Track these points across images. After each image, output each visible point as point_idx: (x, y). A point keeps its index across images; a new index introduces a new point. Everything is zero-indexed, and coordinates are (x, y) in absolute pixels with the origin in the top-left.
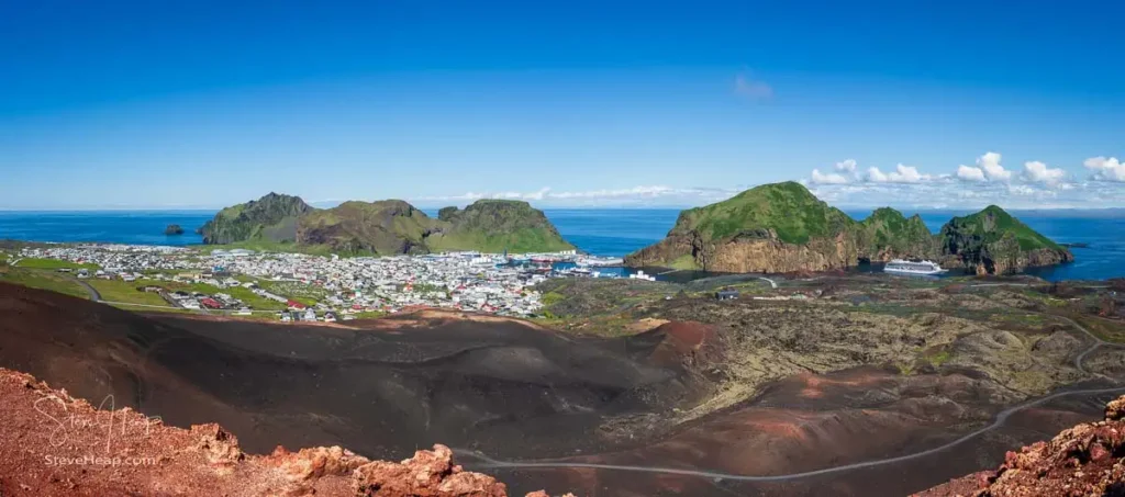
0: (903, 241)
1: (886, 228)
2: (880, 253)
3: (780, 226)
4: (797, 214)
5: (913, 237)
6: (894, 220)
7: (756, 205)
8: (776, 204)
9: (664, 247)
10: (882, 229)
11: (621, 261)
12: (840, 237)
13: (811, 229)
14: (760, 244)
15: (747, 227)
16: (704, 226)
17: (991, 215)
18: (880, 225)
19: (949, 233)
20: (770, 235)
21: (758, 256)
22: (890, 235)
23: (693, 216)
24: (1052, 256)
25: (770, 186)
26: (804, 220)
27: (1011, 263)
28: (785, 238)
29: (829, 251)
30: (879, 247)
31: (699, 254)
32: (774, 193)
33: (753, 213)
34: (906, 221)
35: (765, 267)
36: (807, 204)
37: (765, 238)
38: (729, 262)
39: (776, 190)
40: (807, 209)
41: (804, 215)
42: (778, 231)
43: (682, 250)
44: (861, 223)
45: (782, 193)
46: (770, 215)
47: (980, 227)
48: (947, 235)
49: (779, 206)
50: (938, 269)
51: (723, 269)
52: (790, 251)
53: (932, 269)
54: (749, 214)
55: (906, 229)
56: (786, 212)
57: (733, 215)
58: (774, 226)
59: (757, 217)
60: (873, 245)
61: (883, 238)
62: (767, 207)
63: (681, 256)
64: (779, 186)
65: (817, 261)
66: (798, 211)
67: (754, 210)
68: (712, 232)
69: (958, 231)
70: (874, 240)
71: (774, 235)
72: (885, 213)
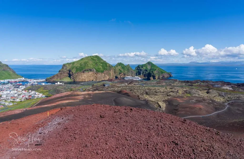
0: (126, 72)
1: (121, 68)
2: (120, 75)
3: (96, 68)
4: (100, 64)
5: (128, 70)
6: (123, 66)
7: (88, 62)
8: (93, 62)
9: (59, 75)
10: (120, 69)
11: (44, 80)
12: (111, 71)
13: (105, 69)
14: (91, 73)
15: (86, 68)
16: (73, 68)
17: (149, 64)
18: (119, 67)
19: (138, 69)
20: (94, 70)
21: (90, 76)
22: (122, 70)
23: (67, 65)
24: (167, 75)
25: (91, 56)
26: (102, 66)
27: (159, 77)
28: (98, 71)
29: (109, 74)
30: (120, 73)
31: (72, 76)
32: (92, 58)
33: (88, 64)
34: (126, 66)
35: (93, 79)
36: (102, 61)
37: (92, 71)
38: (82, 78)
39: (92, 57)
40: (102, 63)
41: (101, 65)
42: (95, 69)
43: (65, 75)
44: (114, 67)
45: (94, 59)
46: (92, 65)
47: (146, 67)
48: (137, 70)
49: (94, 62)
50: (140, 79)
51: (80, 80)
52: (100, 75)
53: (138, 78)
54: (87, 64)
55: (126, 68)
56: (96, 64)
57: (81, 65)
58: (94, 68)
59: (89, 65)
60: (118, 73)
61: (121, 71)
62: (91, 62)
63: (65, 77)
64: (93, 56)
65: (106, 77)
66: (100, 63)
67: (88, 63)
68: (75, 70)
69: (141, 69)
70: (119, 72)
71: (95, 71)
72: (120, 64)
